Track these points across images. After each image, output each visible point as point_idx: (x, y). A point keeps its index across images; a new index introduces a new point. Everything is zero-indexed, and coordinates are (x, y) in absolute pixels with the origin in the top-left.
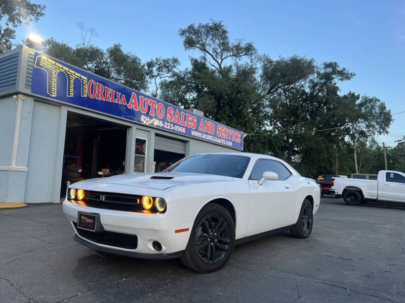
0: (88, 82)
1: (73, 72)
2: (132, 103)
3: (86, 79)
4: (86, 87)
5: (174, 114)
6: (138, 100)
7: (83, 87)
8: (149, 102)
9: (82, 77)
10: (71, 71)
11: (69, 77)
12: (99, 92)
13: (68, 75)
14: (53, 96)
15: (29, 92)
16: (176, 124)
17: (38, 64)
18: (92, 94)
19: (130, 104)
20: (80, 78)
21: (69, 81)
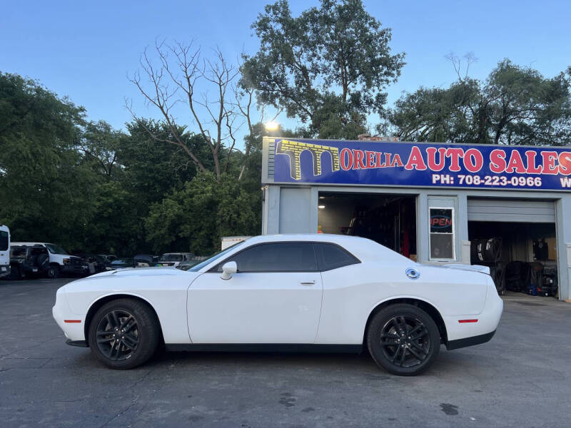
0: (339, 152)
1: (320, 147)
2: (412, 161)
3: (337, 149)
4: (338, 159)
5: (507, 159)
6: (425, 155)
7: (333, 161)
8: (446, 152)
9: (332, 148)
10: (316, 146)
11: (315, 154)
12: (356, 160)
13: (314, 151)
14: (298, 179)
15: (272, 181)
16: (515, 174)
17: (279, 151)
18: (346, 166)
19: (410, 163)
20: (330, 150)
21: (316, 158)
